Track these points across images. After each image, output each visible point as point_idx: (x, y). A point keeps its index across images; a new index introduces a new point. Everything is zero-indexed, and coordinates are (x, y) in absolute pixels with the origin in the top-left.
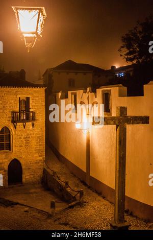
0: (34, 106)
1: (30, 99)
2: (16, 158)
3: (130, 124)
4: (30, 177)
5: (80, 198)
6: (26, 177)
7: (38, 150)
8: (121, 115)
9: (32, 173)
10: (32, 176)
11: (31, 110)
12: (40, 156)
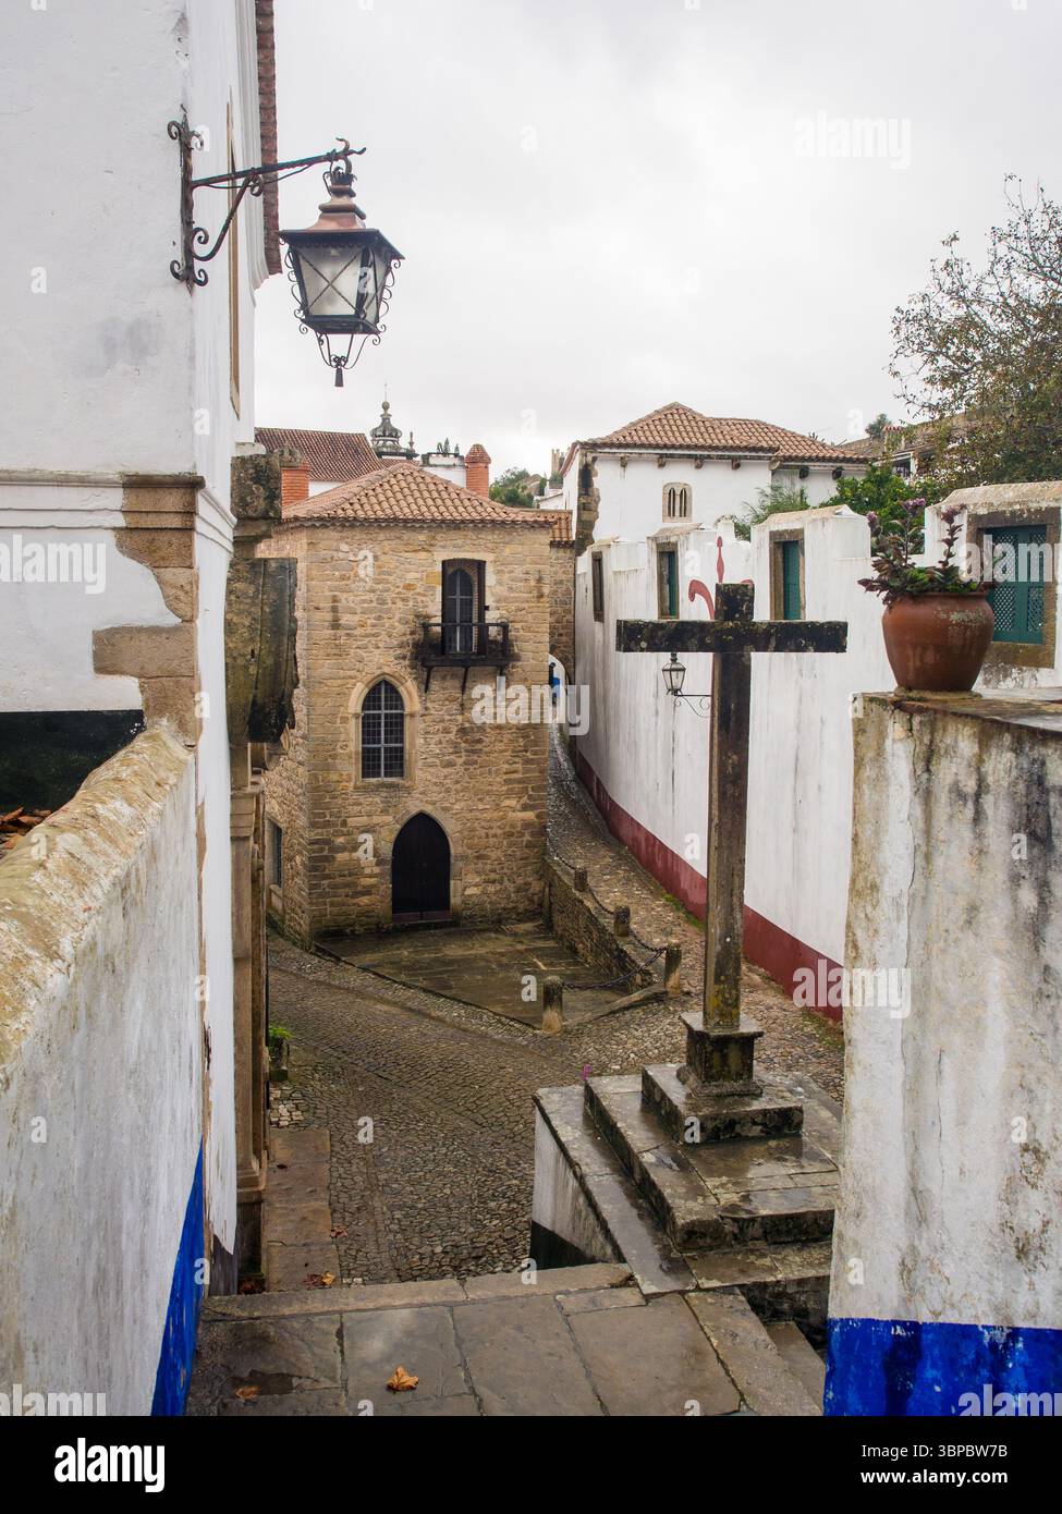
0: (506, 600)
1: (489, 570)
2: (429, 809)
3: (765, 649)
4: (484, 893)
5: (667, 979)
6: (466, 887)
7: (519, 781)
8: (728, 616)
9: (493, 876)
10: (491, 889)
11: (490, 617)
12: (525, 808)
